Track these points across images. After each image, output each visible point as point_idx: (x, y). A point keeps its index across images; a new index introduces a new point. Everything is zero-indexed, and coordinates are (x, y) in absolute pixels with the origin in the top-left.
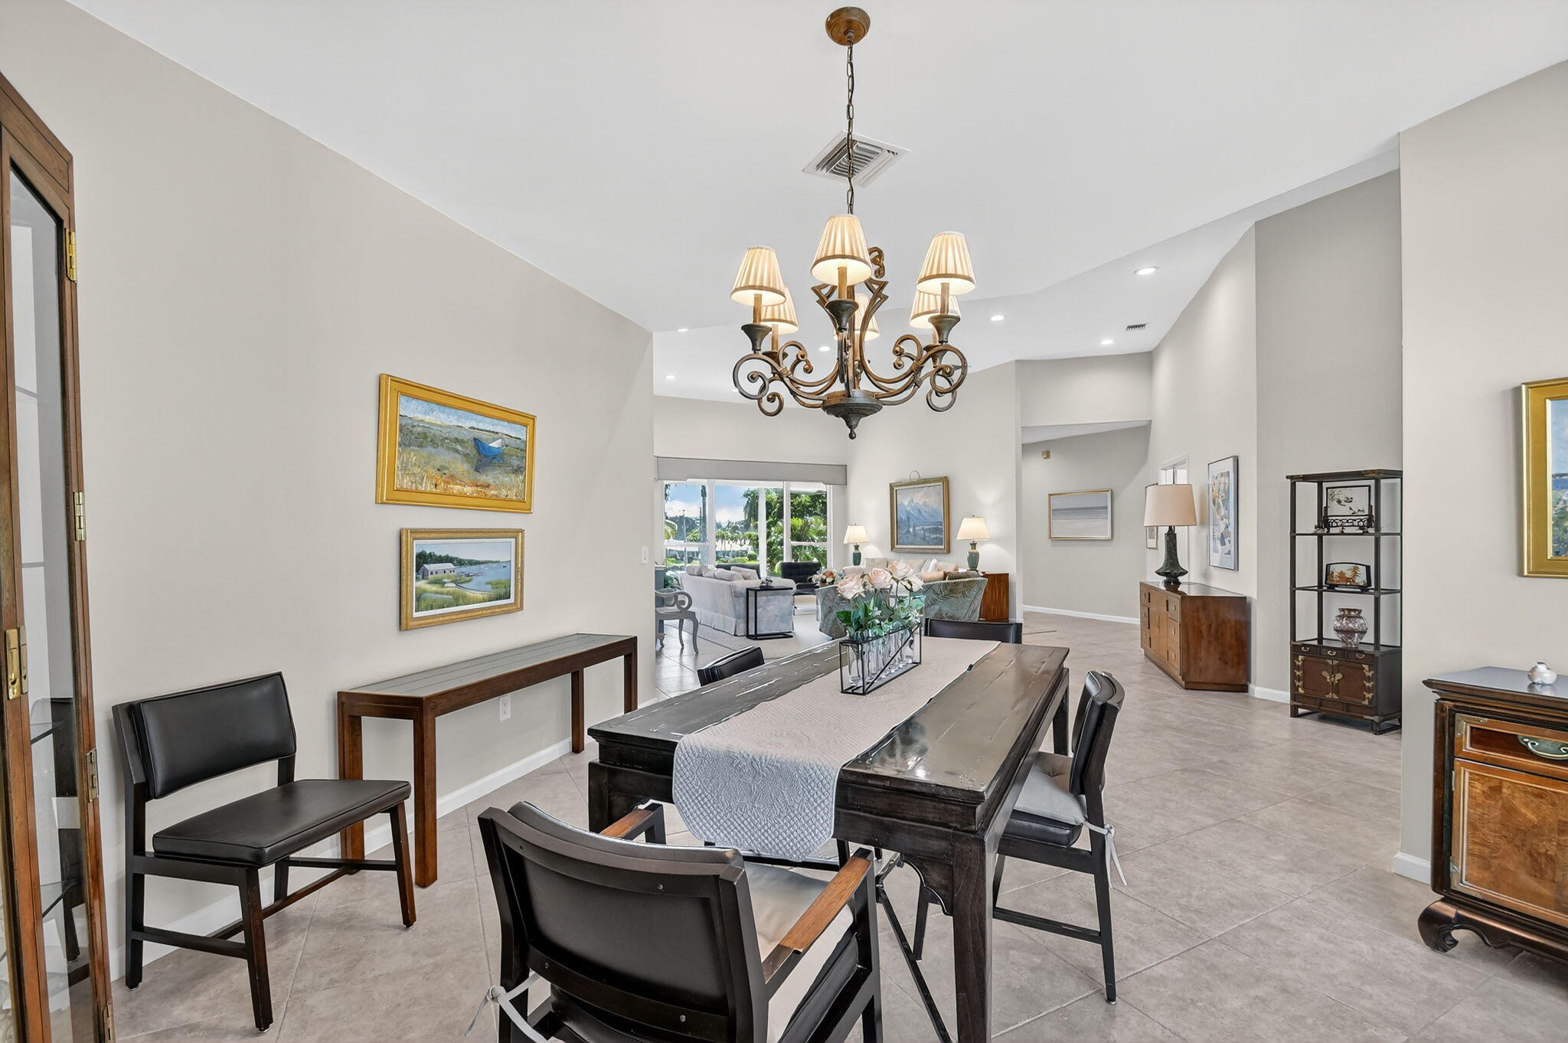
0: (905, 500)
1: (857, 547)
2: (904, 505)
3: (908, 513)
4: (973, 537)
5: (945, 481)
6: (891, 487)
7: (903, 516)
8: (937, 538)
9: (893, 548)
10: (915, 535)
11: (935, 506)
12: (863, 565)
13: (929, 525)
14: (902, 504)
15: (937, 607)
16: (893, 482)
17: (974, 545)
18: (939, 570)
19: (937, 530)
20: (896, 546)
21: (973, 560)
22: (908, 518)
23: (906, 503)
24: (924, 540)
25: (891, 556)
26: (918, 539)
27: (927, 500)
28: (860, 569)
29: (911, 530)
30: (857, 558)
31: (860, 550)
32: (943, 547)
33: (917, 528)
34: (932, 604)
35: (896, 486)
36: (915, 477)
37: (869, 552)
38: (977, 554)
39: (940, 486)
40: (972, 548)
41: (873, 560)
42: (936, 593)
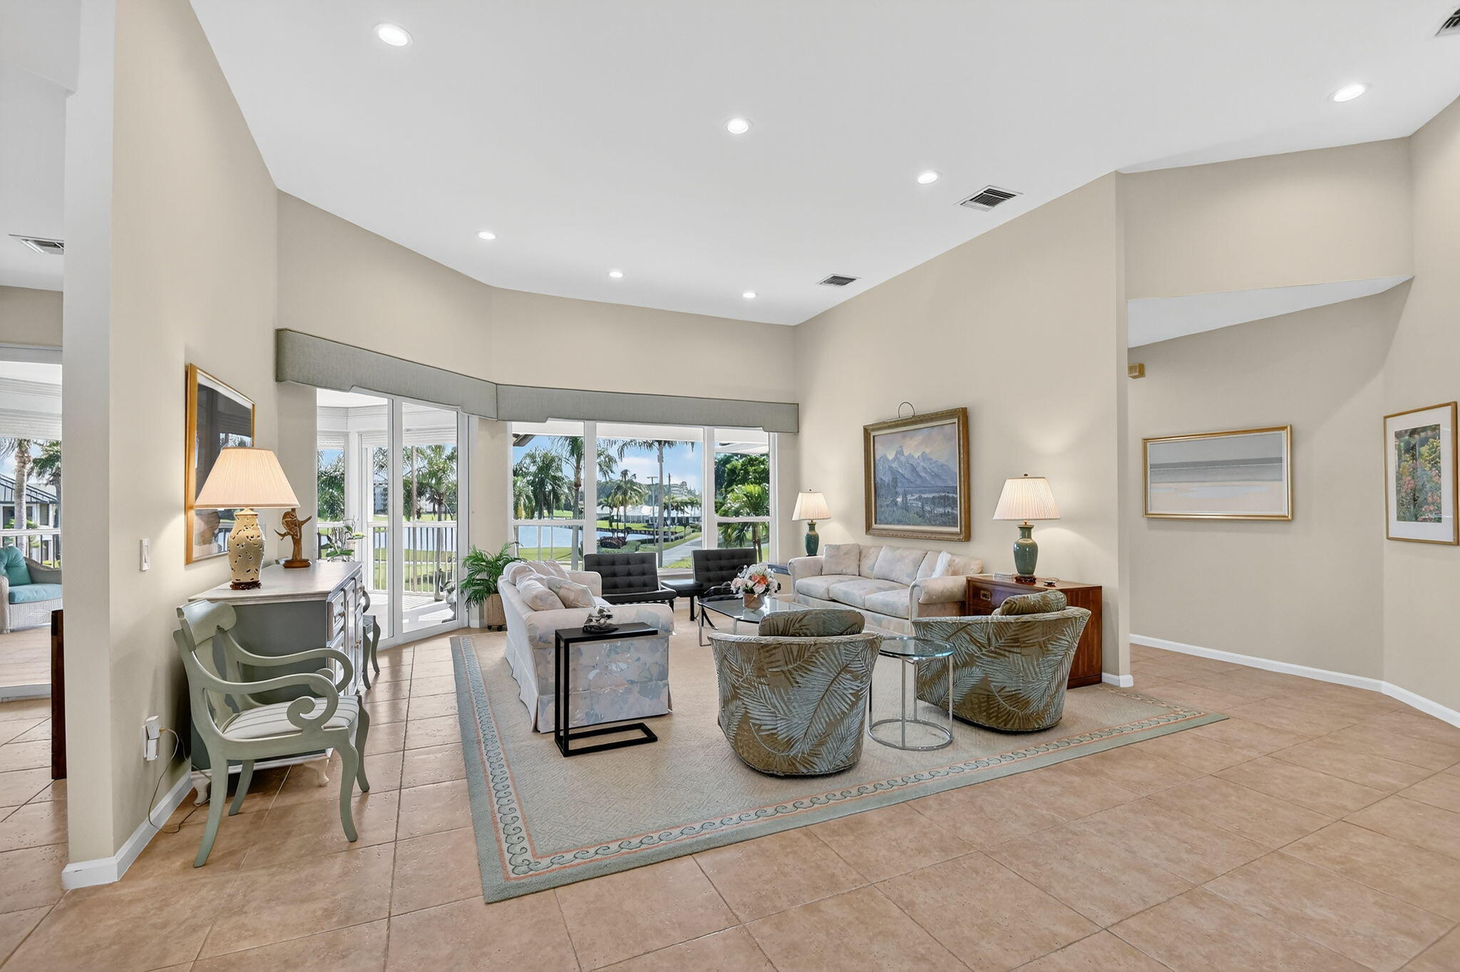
0: (886, 452)
1: (812, 526)
2: (888, 460)
3: (894, 473)
4: (1025, 515)
5: (962, 417)
6: (866, 431)
7: (884, 476)
8: (947, 514)
9: (868, 528)
10: (906, 507)
11: (942, 461)
12: (822, 555)
13: (930, 492)
14: (884, 458)
15: (977, 672)
16: (870, 421)
17: (1026, 530)
18: (955, 573)
19: (947, 501)
20: (874, 526)
21: (1026, 555)
22: (895, 480)
23: (891, 457)
24: (923, 517)
25: (866, 540)
26: (912, 515)
27: (927, 451)
28: (817, 562)
29: (899, 500)
30: (812, 545)
31: (818, 530)
32: (958, 530)
33: (909, 497)
34: (965, 664)
35: (874, 430)
36: (907, 412)
37: (833, 534)
38: (1034, 548)
39: (952, 427)
40: (1023, 536)
41: (838, 547)
42: (974, 641)
